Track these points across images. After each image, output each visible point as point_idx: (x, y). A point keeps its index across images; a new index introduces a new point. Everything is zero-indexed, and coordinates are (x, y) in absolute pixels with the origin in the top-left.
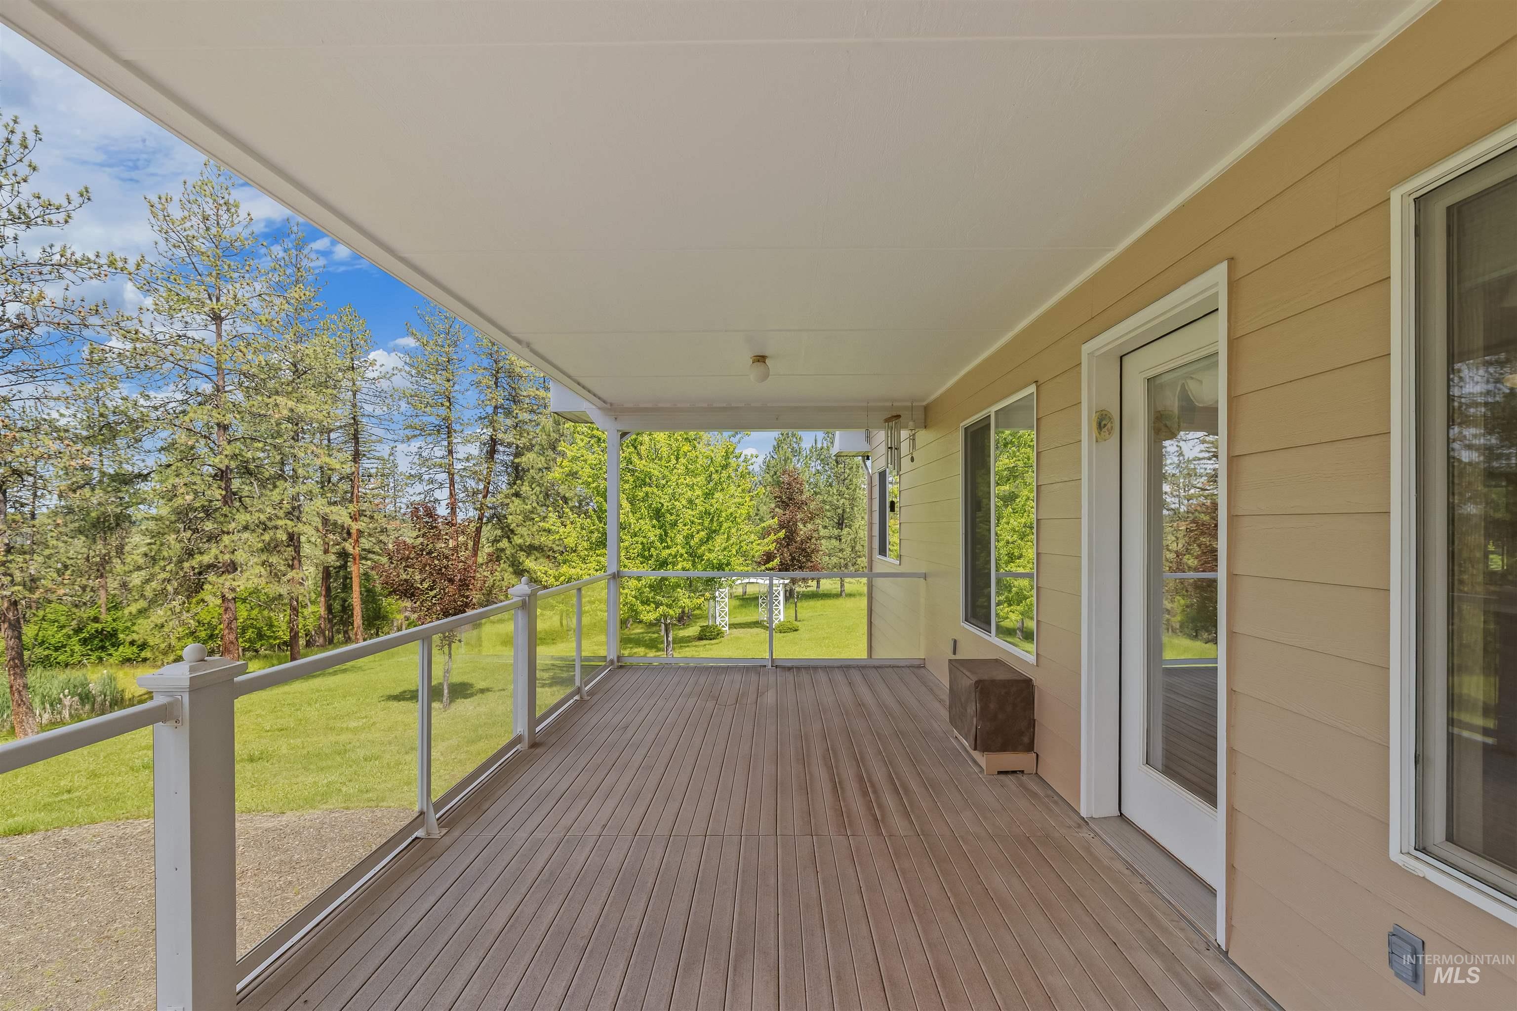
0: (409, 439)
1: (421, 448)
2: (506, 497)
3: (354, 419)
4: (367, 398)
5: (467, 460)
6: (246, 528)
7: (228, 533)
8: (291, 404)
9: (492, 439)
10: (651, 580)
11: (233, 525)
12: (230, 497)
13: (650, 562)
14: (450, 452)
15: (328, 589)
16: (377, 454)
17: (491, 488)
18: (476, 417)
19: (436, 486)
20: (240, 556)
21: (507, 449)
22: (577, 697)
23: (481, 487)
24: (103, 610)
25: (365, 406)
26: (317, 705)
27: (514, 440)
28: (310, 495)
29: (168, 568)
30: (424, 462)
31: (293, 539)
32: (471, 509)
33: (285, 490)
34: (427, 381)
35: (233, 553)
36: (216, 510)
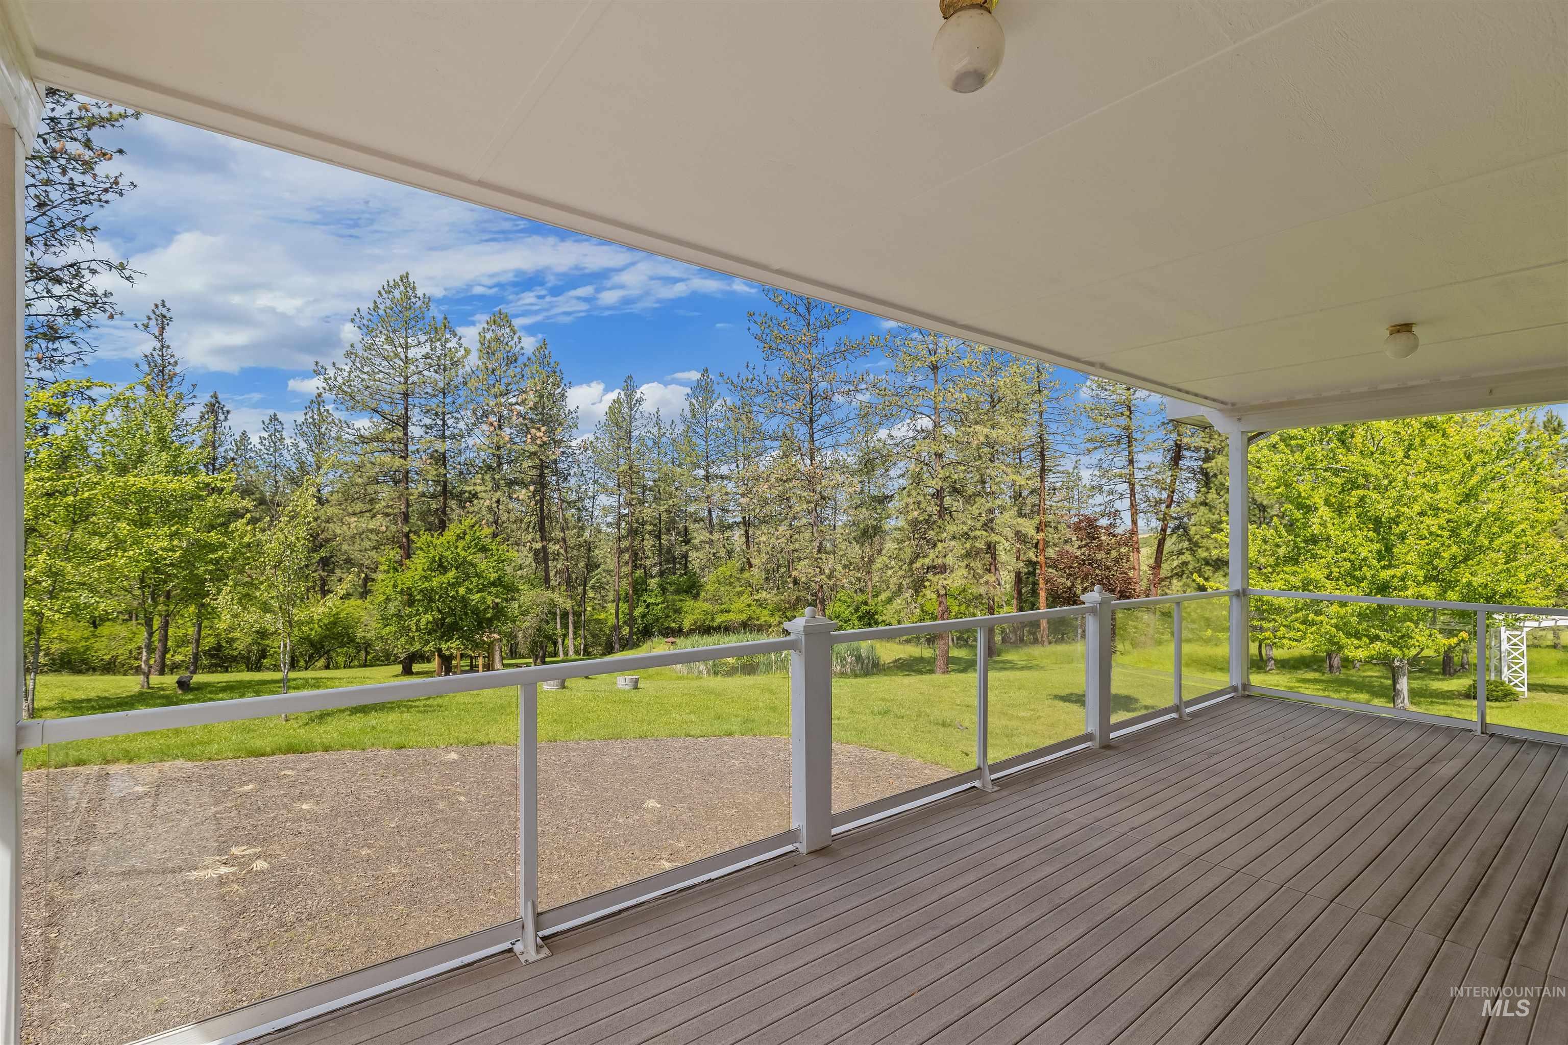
0: (1089, 451)
1: (1101, 460)
2: (1194, 505)
3: (1040, 437)
4: (1052, 417)
5: (1149, 468)
6: (954, 537)
7: (941, 541)
8: (986, 431)
9: (1176, 444)
10: (1361, 607)
11: (945, 535)
12: (944, 511)
13: (1362, 585)
14: (1131, 462)
15: (1019, 593)
16: (1061, 469)
17: (1175, 497)
18: (1159, 423)
19: (1117, 496)
20: (950, 560)
21: (1194, 454)
22: (1174, 715)
23: (1165, 495)
24: (870, 597)
25: (1051, 425)
26: (997, 692)
27: (1202, 444)
28: (1002, 509)
29: (904, 567)
30: (1104, 473)
31: (991, 548)
32: (1154, 520)
33: (981, 505)
34: (1106, 393)
35: (945, 556)
36: (934, 522)
